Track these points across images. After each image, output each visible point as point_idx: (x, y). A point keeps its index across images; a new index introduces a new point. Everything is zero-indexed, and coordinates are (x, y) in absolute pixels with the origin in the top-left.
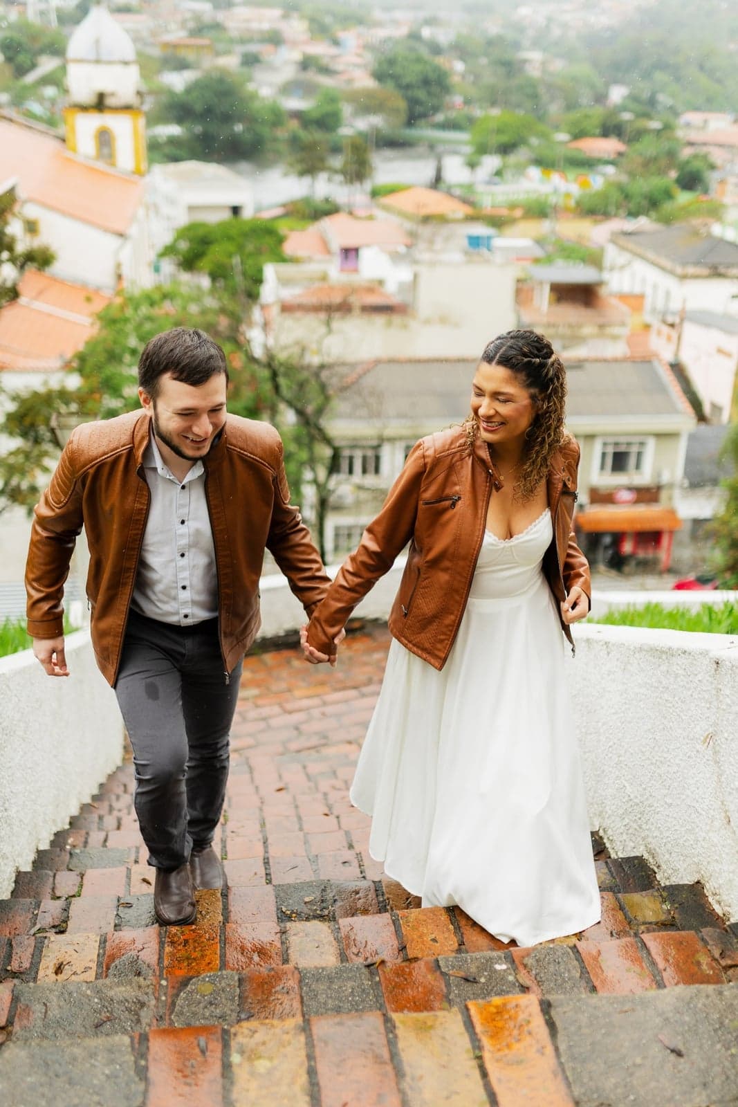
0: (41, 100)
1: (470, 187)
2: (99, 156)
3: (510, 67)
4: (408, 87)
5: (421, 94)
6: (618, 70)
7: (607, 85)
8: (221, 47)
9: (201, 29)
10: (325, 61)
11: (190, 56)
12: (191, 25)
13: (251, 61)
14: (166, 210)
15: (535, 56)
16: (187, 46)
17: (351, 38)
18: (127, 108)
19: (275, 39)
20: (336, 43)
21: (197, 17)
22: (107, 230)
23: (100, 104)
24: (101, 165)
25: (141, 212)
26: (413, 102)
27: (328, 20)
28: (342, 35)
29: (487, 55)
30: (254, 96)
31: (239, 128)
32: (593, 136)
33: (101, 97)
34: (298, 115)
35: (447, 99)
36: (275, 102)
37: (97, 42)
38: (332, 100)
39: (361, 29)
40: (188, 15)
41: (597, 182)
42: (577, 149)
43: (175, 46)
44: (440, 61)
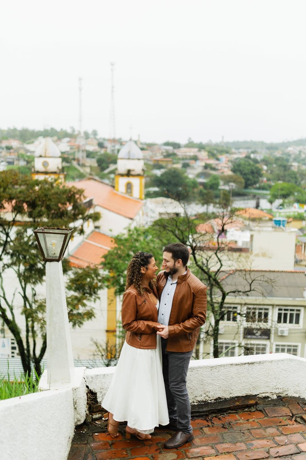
0: (109, 179)
1: (271, 210)
2: (127, 192)
3: (286, 167)
4: (245, 174)
5: (251, 177)
8: (175, 161)
9: (168, 155)
10: (214, 166)
11: (164, 164)
12: (165, 154)
13: (186, 166)
14: (151, 214)
15: (295, 164)
16: (162, 161)
17: (224, 158)
18: (138, 175)
19: (195, 158)
20: (218, 159)
21: (167, 151)
22: (126, 217)
23: (129, 174)
24: (127, 196)
25: (141, 213)
26: (247, 180)
27: (215, 152)
28: (220, 157)
29: (276, 163)
30: (187, 178)
31: (180, 189)
33: (129, 171)
34: (203, 184)
35: (260, 179)
36: (194, 179)
37: (129, 152)
38: (216, 178)
39: (228, 155)
40: (164, 151)
43: (158, 161)
44: (257, 165)
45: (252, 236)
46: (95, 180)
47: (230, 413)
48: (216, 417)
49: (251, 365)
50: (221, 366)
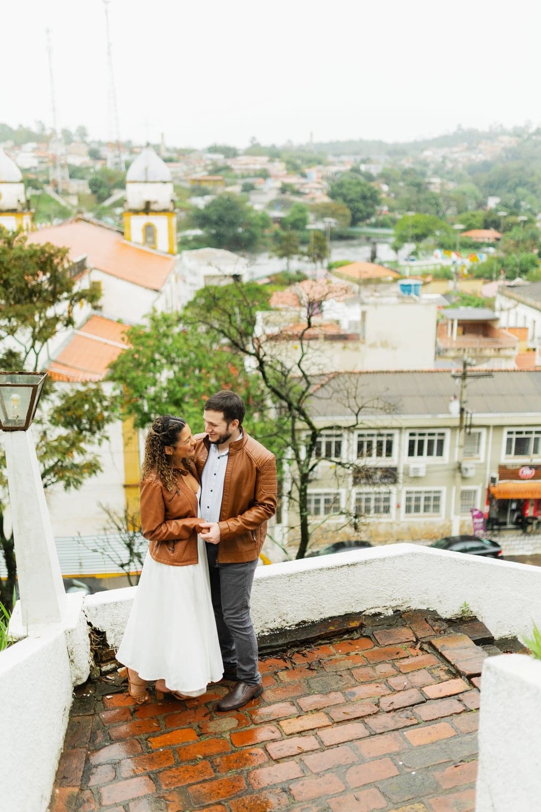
0: (113, 216)
1: (396, 262)
2: (146, 242)
3: (419, 187)
4: (351, 201)
5: (361, 205)
6: (492, 188)
7: (486, 197)
8: (228, 180)
9: (217, 170)
10: (297, 187)
11: (209, 187)
12: (210, 168)
13: (248, 188)
14: (190, 279)
15: (436, 180)
16: (206, 181)
17: (314, 173)
18: (165, 211)
19: (264, 175)
20: (304, 176)
21: (214, 163)
22: (147, 288)
23: (147, 209)
24: (146, 248)
25: (173, 278)
26: (355, 211)
27: (299, 162)
28: (307, 171)
29: (403, 180)
30: (251, 210)
31: (240, 230)
32: (479, 228)
33: (148, 204)
34: (281, 222)
35: (377, 208)
36: (264, 213)
37: (146, 169)
38: (302, 210)
39: (320, 167)
40: (208, 162)
41: (483, 257)
42: (467, 237)
43: (199, 181)
44: (372, 184)
45: (364, 314)
46: (88, 221)
47: (321, 644)
48: (298, 652)
49: (351, 568)
50: (304, 573)
